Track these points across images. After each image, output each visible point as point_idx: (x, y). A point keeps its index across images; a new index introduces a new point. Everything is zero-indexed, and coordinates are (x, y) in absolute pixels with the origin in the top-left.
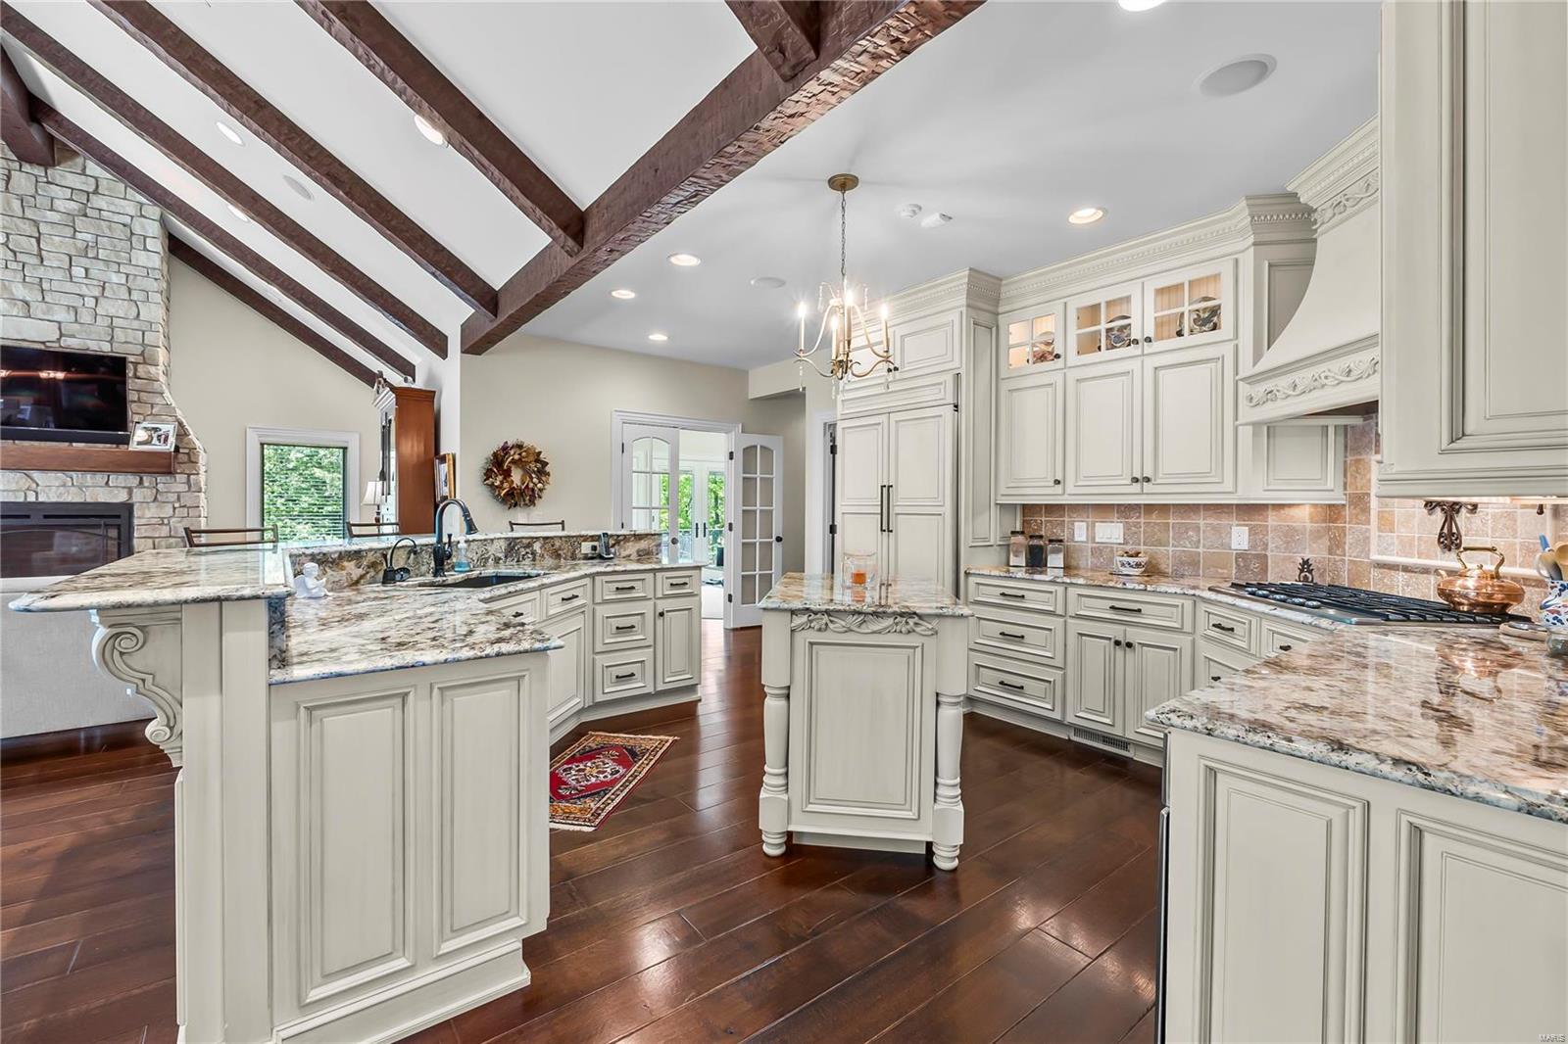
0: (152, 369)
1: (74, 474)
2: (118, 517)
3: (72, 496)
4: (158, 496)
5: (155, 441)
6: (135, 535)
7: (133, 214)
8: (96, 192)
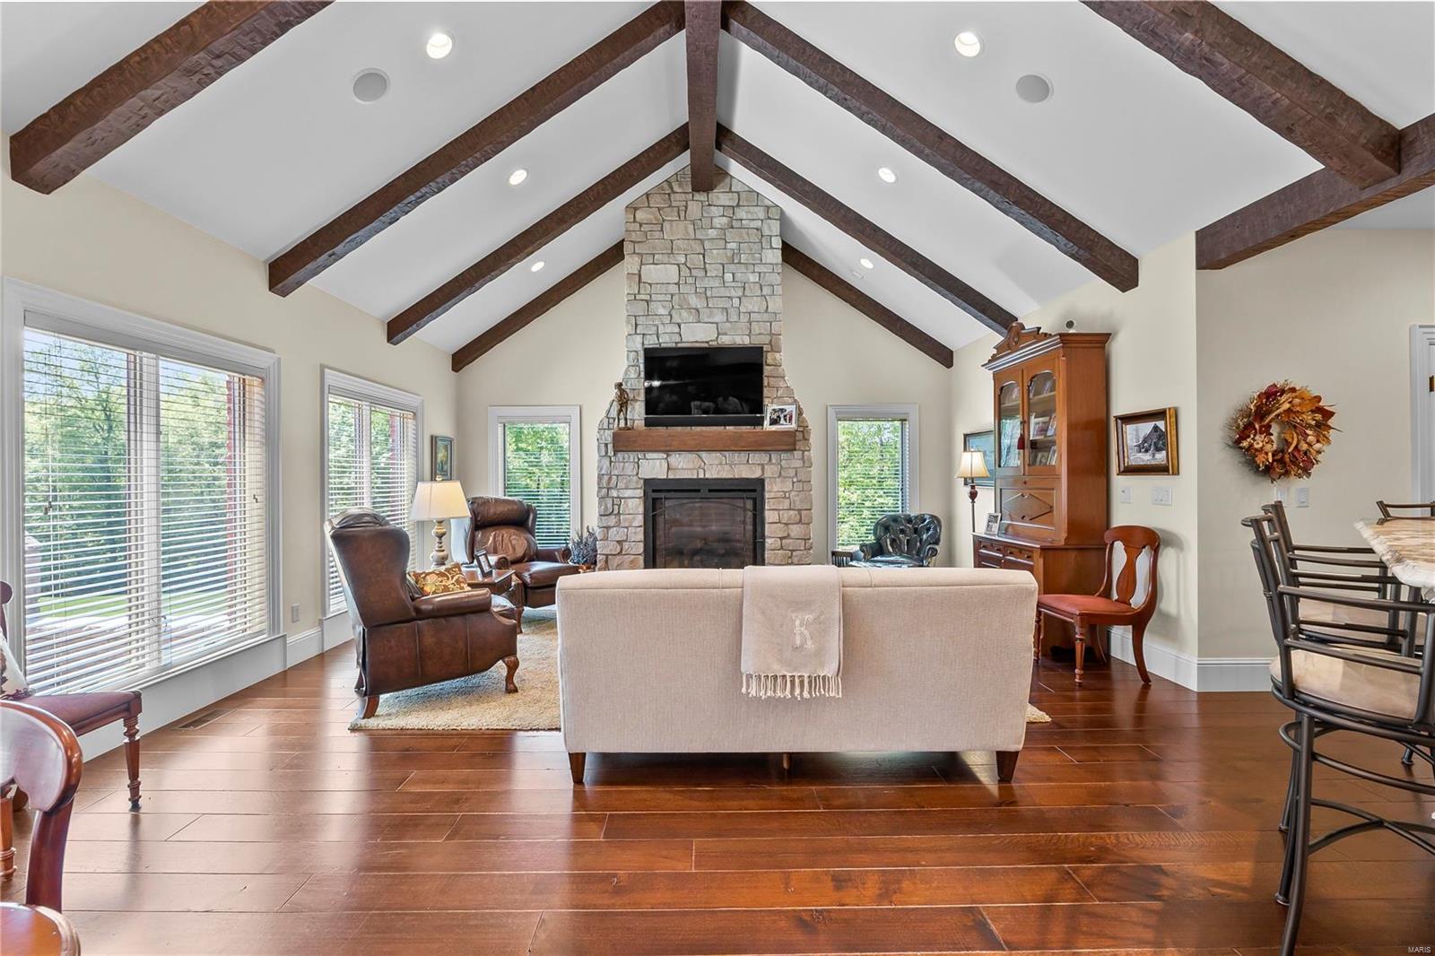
0: (777, 355)
1: (727, 454)
2: (755, 491)
3: (725, 474)
4: (783, 473)
5: (782, 421)
6: (766, 507)
7: (762, 218)
8: (738, 205)
